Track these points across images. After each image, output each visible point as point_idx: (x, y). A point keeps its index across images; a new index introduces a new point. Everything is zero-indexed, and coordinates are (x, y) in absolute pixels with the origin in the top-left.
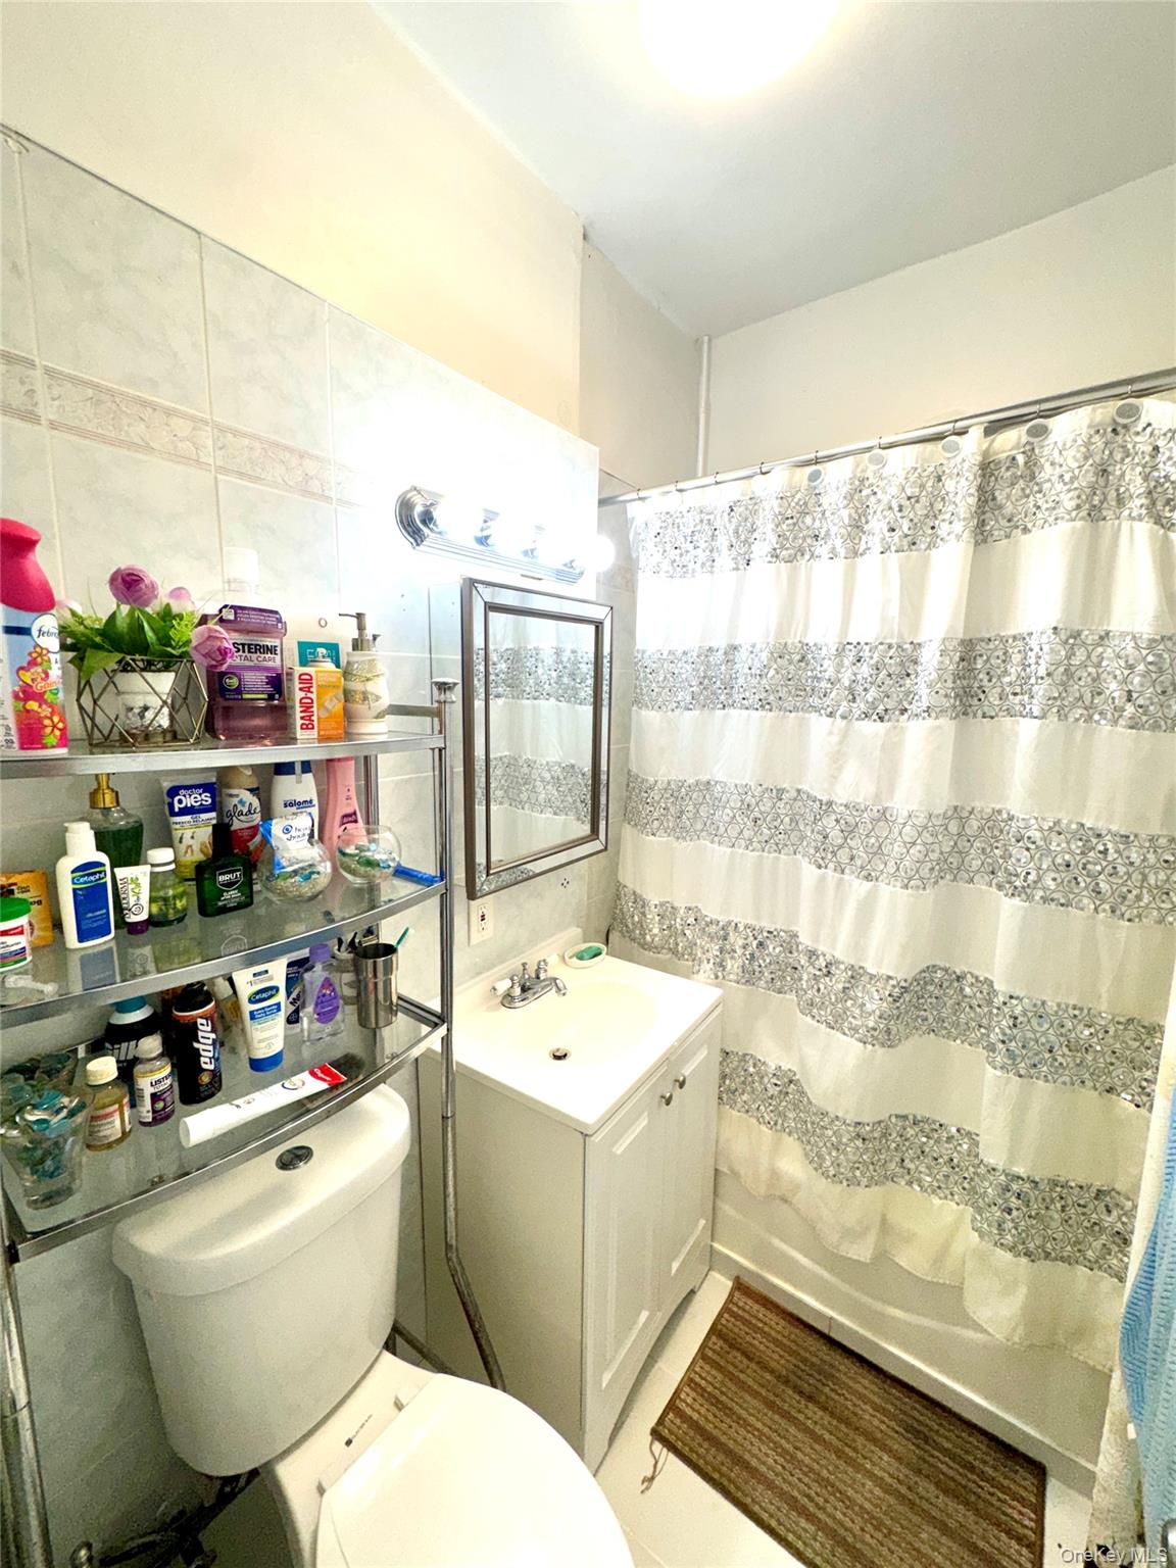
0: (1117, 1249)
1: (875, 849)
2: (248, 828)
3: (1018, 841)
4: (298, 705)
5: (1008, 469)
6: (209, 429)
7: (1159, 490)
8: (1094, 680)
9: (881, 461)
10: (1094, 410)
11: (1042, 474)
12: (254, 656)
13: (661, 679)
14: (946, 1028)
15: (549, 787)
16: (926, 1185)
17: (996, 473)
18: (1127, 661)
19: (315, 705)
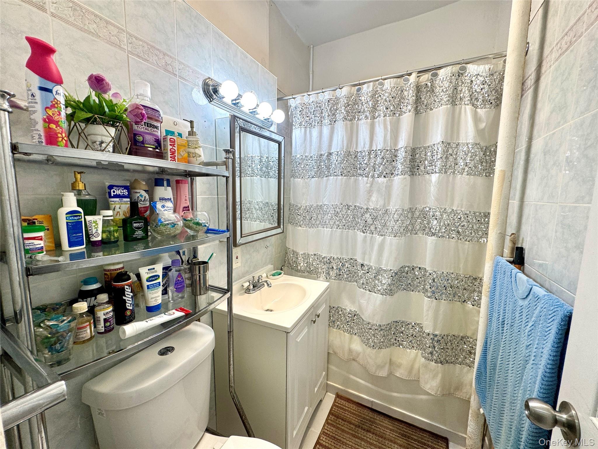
0: (468, 356)
1: (384, 224)
2: (144, 207)
3: (433, 216)
4: (169, 151)
5: (424, 88)
6: (125, 34)
7: (473, 95)
8: (455, 159)
9: (382, 84)
10: (452, 68)
11: (436, 90)
12: (150, 129)
13: (303, 166)
14: (409, 288)
15: (258, 211)
16: (405, 345)
17: (421, 89)
18: (465, 153)
19: (176, 152)
